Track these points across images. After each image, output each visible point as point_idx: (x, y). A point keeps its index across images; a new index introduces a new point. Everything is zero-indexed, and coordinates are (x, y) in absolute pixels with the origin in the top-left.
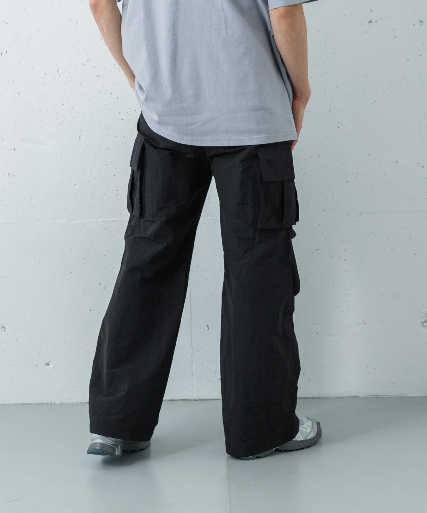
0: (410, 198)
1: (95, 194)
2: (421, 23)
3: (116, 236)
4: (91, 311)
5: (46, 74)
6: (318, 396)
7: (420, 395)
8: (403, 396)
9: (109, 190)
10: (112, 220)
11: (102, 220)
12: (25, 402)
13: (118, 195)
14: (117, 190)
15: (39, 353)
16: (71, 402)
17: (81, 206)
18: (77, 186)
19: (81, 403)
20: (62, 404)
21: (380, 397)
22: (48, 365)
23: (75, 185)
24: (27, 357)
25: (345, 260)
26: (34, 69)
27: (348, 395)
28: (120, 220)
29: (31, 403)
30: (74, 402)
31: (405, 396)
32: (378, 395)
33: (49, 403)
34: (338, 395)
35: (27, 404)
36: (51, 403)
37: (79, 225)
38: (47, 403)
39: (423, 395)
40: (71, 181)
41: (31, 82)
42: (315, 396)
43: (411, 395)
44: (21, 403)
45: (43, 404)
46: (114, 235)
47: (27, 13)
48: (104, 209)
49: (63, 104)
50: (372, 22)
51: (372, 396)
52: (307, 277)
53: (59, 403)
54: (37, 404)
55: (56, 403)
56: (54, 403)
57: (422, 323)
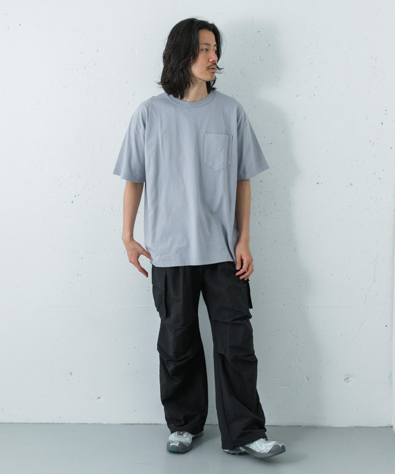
0: (340, 298)
1: (134, 289)
2: (351, 185)
3: (146, 317)
4: (129, 365)
5: (104, 210)
6: (275, 425)
7: (342, 426)
8: (331, 426)
9: (143, 287)
10: (144, 306)
11: (138, 306)
12: (84, 422)
13: (149, 290)
14: (149, 287)
15: (94, 391)
16: (114, 423)
17: (125, 296)
18: (122, 283)
19: (120, 424)
20: (108, 424)
21: (316, 427)
22: (100, 398)
23: (121, 283)
24: (86, 393)
25: (296, 337)
26: (96, 207)
27: (295, 425)
28: (150, 306)
29: (88, 423)
30: (115, 423)
31: (332, 426)
32: (315, 425)
33: (100, 423)
34: (288, 425)
35: (85, 424)
36: (100, 424)
37: (123, 309)
38: (98, 424)
39: (344, 426)
40: (118, 280)
41: (94, 215)
42: (273, 425)
43: (336, 426)
44: (81, 423)
45: (95, 424)
46: (145, 316)
47: (93, 170)
48: (139, 299)
49: (115, 230)
50: (319, 183)
51: (311, 425)
52: (271, 348)
53: (106, 423)
54: (92, 424)
55: (104, 423)
56: (103, 423)
57: (345, 379)
